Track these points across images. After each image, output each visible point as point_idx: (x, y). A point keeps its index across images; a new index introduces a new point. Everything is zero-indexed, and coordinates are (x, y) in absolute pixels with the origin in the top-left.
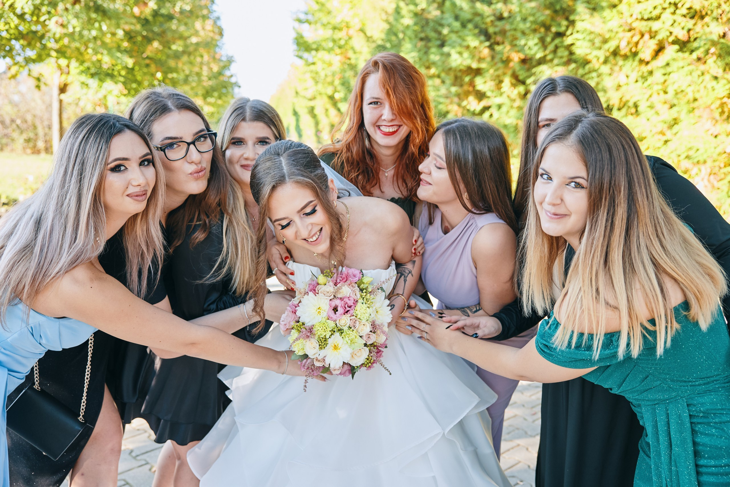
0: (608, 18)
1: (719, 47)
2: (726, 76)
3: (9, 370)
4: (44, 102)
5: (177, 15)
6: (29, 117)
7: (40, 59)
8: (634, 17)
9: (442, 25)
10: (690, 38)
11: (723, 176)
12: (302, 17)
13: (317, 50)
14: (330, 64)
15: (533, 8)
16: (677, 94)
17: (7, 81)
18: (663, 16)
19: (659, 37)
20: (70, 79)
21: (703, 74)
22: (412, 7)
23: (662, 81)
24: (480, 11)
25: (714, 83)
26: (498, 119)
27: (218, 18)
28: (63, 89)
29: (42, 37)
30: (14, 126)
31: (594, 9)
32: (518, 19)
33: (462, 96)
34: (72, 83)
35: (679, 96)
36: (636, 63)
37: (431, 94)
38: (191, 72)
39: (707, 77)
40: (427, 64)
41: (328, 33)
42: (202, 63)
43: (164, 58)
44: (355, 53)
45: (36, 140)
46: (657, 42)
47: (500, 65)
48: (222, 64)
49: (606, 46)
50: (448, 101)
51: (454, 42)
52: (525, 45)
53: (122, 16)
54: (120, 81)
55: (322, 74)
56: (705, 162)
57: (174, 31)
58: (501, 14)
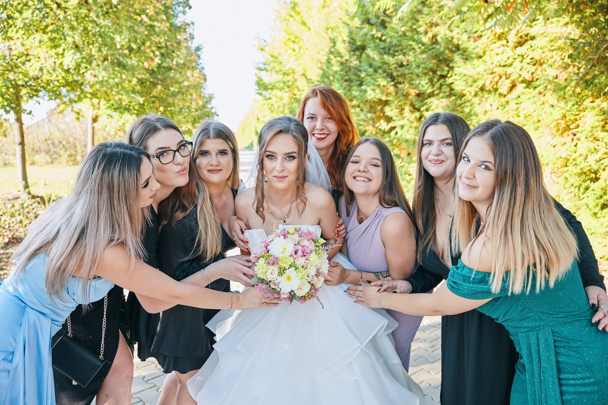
0: (476, 65)
1: (553, 85)
2: (559, 105)
3: (52, 320)
4: (81, 129)
5: (174, 67)
6: (71, 140)
7: (80, 99)
8: (494, 64)
9: (360, 71)
10: (533, 78)
11: (560, 174)
12: (262, 66)
13: (272, 89)
14: (282, 99)
15: (424, 59)
16: (526, 117)
17: (57, 115)
18: (514, 64)
19: (512, 78)
20: (99, 112)
21: (543, 103)
22: (339, 59)
23: (516, 108)
24: (387, 61)
25: (551, 109)
26: (401, 135)
27: (203, 68)
28: (95, 120)
29: (82, 84)
30: (61, 146)
31: (466, 59)
32: (414, 66)
33: (375, 120)
34: (101, 115)
35: (527, 119)
36: (497, 96)
37: (354, 119)
38: (184, 106)
39: (547, 105)
40: (350, 98)
41: (280, 77)
42: (191, 100)
43: (165, 96)
44: (299, 90)
45: (76, 156)
46: (511, 81)
47: (402, 98)
48: (205, 100)
49: (476, 85)
50: (365, 124)
51: (370, 82)
52: (419, 84)
53: (137, 69)
54: (134, 113)
55: (276, 106)
56: (548, 164)
57: (172, 78)
58: (402, 63)
